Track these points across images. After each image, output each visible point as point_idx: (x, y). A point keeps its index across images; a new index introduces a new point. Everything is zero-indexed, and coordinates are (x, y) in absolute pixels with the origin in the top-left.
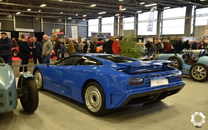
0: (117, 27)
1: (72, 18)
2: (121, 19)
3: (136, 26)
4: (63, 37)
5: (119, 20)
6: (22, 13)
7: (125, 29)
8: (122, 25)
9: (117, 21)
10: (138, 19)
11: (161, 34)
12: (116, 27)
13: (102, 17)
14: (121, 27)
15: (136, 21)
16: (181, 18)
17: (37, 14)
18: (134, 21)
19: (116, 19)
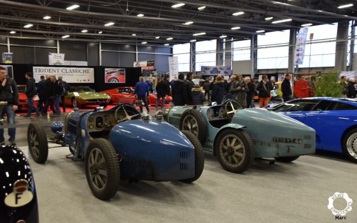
0: (222, 57)
1: (148, 43)
2: (229, 44)
3: (254, 55)
4: (153, 74)
5: (224, 44)
6: (71, 37)
7: (234, 60)
8: (231, 52)
9: (222, 47)
10: (257, 43)
11: (295, 67)
12: (219, 57)
13: (197, 41)
14: (229, 55)
15: (253, 47)
16: (330, 41)
17: (95, 38)
18: (250, 46)
19: (220, 43)
